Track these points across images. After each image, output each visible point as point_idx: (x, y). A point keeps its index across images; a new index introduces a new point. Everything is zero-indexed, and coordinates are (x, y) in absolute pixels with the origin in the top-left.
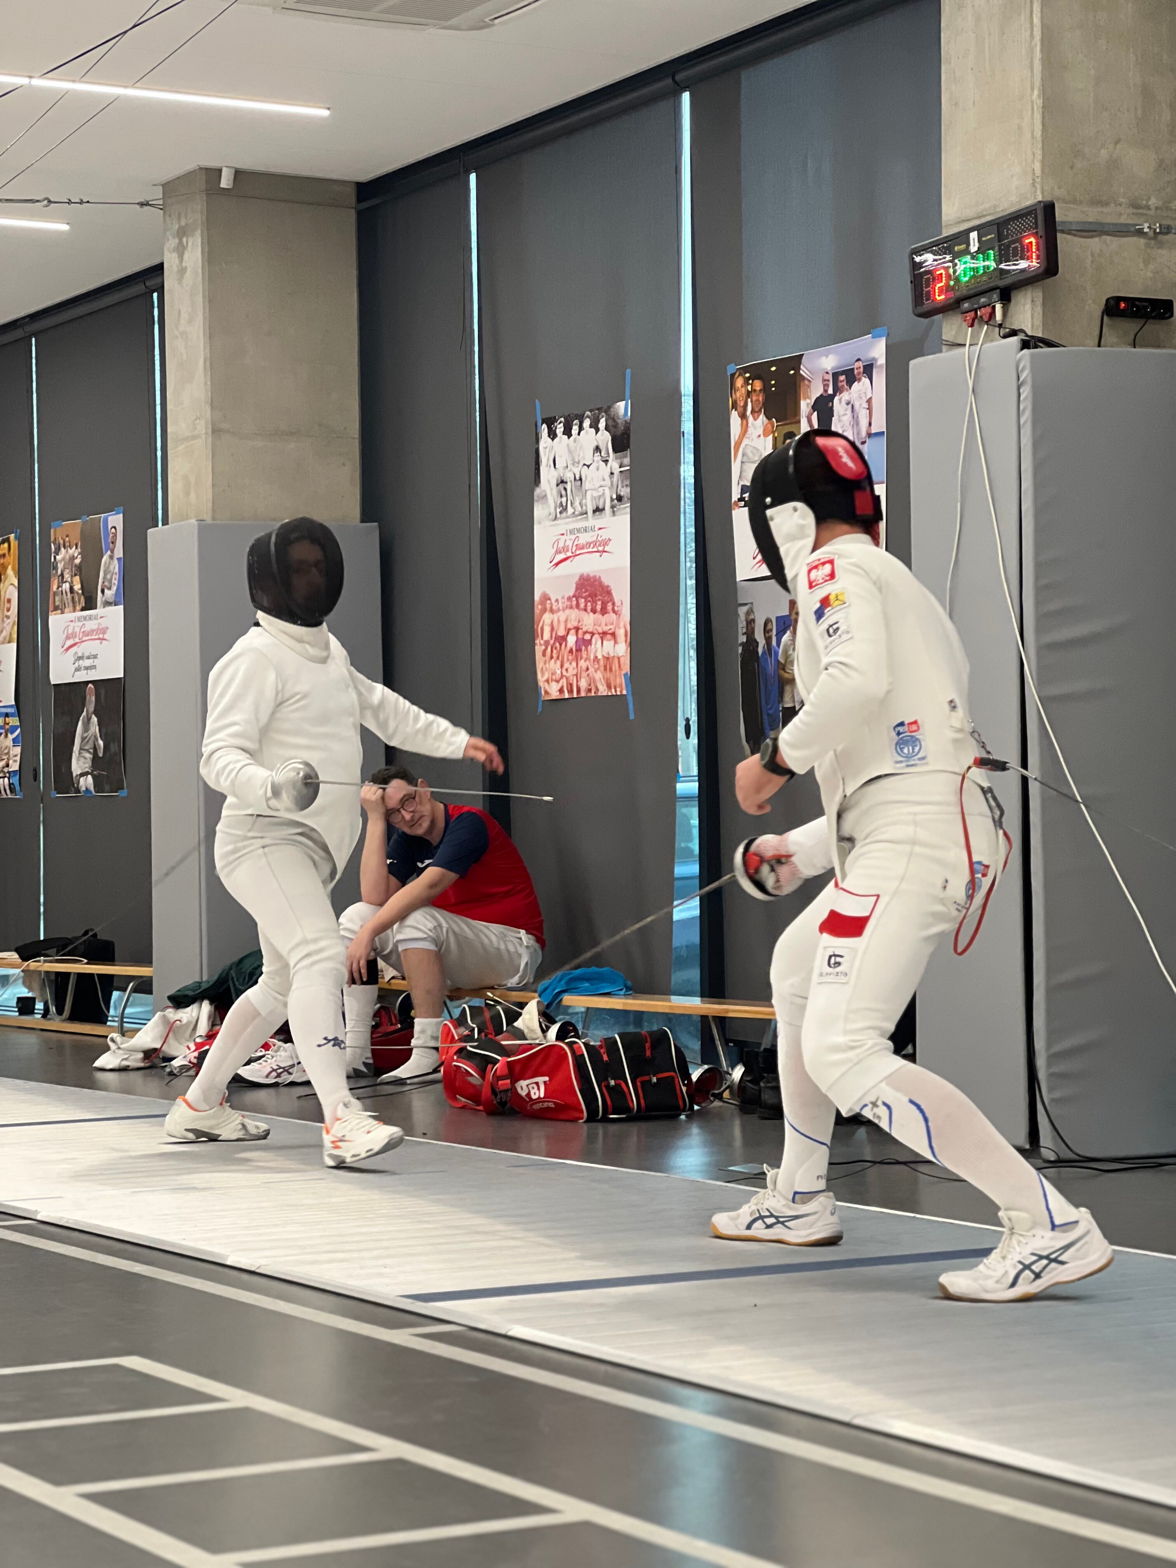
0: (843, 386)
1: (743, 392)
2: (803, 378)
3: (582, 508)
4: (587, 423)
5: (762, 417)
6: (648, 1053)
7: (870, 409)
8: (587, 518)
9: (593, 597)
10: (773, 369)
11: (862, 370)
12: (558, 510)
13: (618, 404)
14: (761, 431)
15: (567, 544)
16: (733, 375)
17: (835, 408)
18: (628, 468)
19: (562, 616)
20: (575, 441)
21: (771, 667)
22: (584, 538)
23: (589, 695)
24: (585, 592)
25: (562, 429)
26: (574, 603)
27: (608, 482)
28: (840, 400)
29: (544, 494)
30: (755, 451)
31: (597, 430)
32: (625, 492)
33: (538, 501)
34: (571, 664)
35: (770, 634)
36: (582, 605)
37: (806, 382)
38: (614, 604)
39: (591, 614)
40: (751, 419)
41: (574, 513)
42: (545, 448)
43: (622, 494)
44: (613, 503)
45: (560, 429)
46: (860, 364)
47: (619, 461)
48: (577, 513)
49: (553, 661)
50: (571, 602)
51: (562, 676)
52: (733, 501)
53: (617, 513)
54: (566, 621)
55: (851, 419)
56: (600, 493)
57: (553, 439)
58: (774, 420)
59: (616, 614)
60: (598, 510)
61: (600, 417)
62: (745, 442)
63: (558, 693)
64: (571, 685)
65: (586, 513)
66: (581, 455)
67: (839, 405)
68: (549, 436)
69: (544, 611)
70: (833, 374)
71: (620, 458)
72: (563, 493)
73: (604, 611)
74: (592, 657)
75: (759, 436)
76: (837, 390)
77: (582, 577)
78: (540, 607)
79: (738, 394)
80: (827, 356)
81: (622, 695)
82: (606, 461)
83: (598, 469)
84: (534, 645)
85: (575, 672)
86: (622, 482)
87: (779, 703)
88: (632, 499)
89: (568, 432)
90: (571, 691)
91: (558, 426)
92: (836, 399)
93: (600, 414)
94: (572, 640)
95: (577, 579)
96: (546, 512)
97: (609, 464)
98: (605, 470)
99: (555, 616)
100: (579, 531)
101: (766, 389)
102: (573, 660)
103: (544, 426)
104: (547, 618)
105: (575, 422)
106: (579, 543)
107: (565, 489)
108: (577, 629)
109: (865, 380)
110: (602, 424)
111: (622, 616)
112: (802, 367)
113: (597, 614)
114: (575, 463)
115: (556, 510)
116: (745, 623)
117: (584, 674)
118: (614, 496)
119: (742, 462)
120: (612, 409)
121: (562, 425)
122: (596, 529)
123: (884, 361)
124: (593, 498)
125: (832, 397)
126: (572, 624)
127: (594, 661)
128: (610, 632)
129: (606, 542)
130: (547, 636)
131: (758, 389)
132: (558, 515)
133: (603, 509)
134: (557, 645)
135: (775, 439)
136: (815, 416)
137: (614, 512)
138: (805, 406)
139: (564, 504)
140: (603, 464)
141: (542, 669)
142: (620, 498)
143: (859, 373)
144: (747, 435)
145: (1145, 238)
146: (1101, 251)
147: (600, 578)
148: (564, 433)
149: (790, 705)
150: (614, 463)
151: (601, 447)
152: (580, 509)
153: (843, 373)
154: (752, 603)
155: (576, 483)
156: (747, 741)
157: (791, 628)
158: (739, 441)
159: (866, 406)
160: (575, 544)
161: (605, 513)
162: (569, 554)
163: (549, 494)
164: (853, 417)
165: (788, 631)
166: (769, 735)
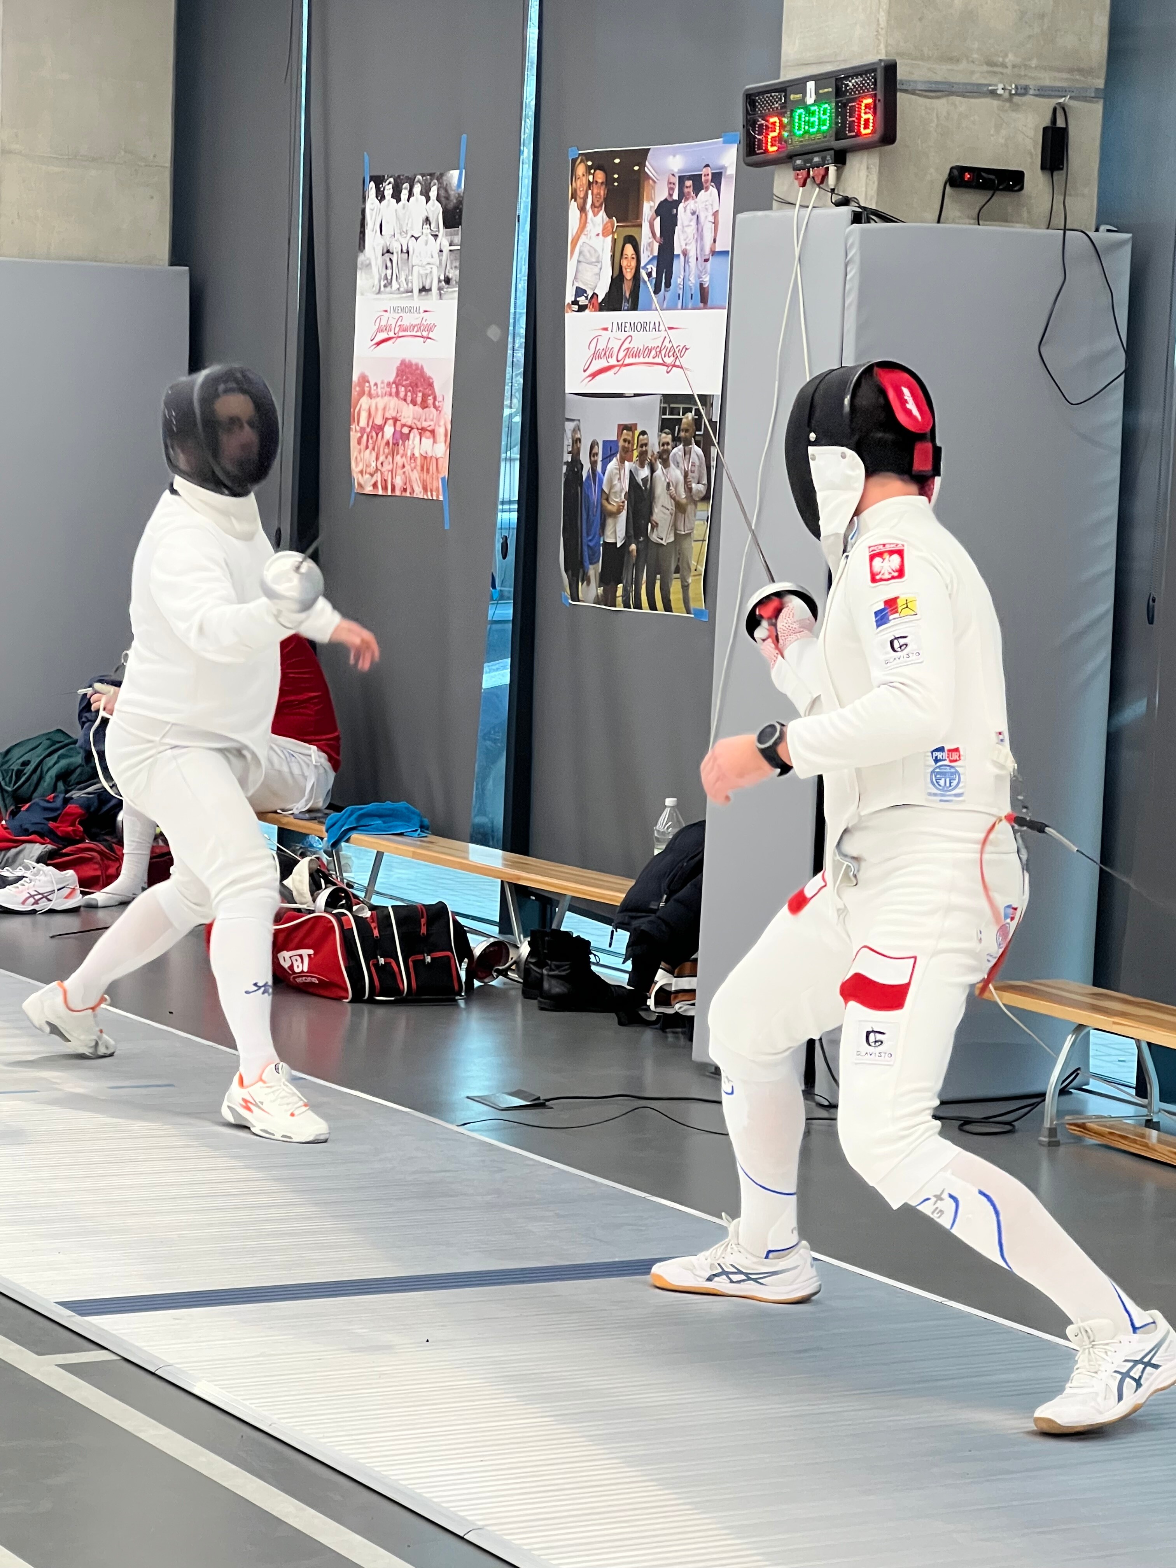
0: (689, 192)
1: (584, 182)
2: (649, 177)
3: (407, 284)
4: (417, 189)
5: (602, 213)
6: (424, 930)
7: (715, 223)
8: (412, 296)
9: (414, 387)
10: (617, 161)
11: (710, 177)
12: (383, 283)
13: (452, 172)
14: (600, 230)
15: (389, 323)
16: (574, 161)
17: (679, 216)
18: (459, 248)
19: (381, 402)
20: (404, 206)
21: (594, 496)
22: (409, 320)
23: (404, 494)
24: (406, 380)
25: (391, 191)
26: (394, 390)
27: (436, 260)
28: (685, 208)
29: (368, 262)
30: (593, 252)
31: (428, 199)
32: (454, 274)
33: (361, 269)
34: (386, 457)
35: (596, 458)
36: (402, 394)
37: (651, 181)
38: (435, 399)
39: (411, 406)
40: (590, 214)
41: (399, 289)
42: (373, 210)
43: (450, 276)
44: (440, 284)
47: (449, 238)
48: (402, 289)
49: (368, 451)
50: (391, 388)
51: (377, 469)
52: (566, 304)
53: (444, 297)
54: (384, 409)
55: (695, 231)
56: (428, 272)
57: (380, 201)
58: (614, 218)
59: (437, 410)
60: (423, 290)
61: (432, 184)
62: (583, 239)
63: (371, 488)
64: (386, 481)
65: (412, 292)
66: (409, 225)
67: (683, 213)
68: (377, 197)
69: (362, 394)
70: (680, 177)
71: (451, 235)
72: (389, 264)
73: (424, 405)
74: (409, 454)
75: (598, 235)
76: (683, 196)
78: (358, 389)
79: (579, 183)
80: (674, 156)
81: (438, 500)
82: (436, 236)
83: (426, 244)
84: (349, 430)
85: (390, 467)
86: (451, 263)
87: (600, 536)
88: (460, 284)
89: (397, 196)
90: (385, 488)
91: (387, 187)
92: (681, 207)
93: (431, 180)
94: (389, 431)
95: (398, 363)
96: (370, 283)
97: (439, 240)
98: (434, 246)
99: (374, 401)
100: (403, 309)
101: (608, 182)
102: (389, 454)
103: (372, 184)
104: (364, 402)
105: (405, 186)
106: (402, 323)
107: (391, 260)
108: (395, 420)
109: (713, 190)
110: (433, 193)
111: (443, 414)
112: (647, 163)
114: (404, 233)
115: (380, 282)
116: (570, 441)
117: (400, 472)
118: (442, 278)
119: (579, 262)
120: (445, 178)
121: (391, 186)
122: (421, 311)
123: (734, 172)
124: (419, 274)
125: (678, 202)
126: (390, 414)
127: (411, 459)
128: (429, 428)
129: (430, 328)
130: (363, 422)
131: (600, 181)
132: (382, 288)
133: (430, 290)
134: (374, 434)
135: (614, 241)
136: (657, 222)
137: (440, 294)
138: (648, 209)
139: (389, 278)
140: (432, 238)
141: (356, 458)
142: (448, 281)
143: (707, 181)
144: (585, 232)
145: (999, 100)
146: (948, 114)
147: (422, 367)
148: (393, 197)
149: (612, 541)
150: (444, 240)
151: (431, 219)
152: (405, 286)
153: (690, 178)
154: (579, 420)
155: (403, 254)
156: (566, 571)
157: (618, 455)
158: (576, 237)
159: (712, 219)
160: (398, 324)
161: (431, 295)
162: (391, 334)
163: (373, 263)
164: (698, 229)
165: (615, 459)
166: (588, 569)
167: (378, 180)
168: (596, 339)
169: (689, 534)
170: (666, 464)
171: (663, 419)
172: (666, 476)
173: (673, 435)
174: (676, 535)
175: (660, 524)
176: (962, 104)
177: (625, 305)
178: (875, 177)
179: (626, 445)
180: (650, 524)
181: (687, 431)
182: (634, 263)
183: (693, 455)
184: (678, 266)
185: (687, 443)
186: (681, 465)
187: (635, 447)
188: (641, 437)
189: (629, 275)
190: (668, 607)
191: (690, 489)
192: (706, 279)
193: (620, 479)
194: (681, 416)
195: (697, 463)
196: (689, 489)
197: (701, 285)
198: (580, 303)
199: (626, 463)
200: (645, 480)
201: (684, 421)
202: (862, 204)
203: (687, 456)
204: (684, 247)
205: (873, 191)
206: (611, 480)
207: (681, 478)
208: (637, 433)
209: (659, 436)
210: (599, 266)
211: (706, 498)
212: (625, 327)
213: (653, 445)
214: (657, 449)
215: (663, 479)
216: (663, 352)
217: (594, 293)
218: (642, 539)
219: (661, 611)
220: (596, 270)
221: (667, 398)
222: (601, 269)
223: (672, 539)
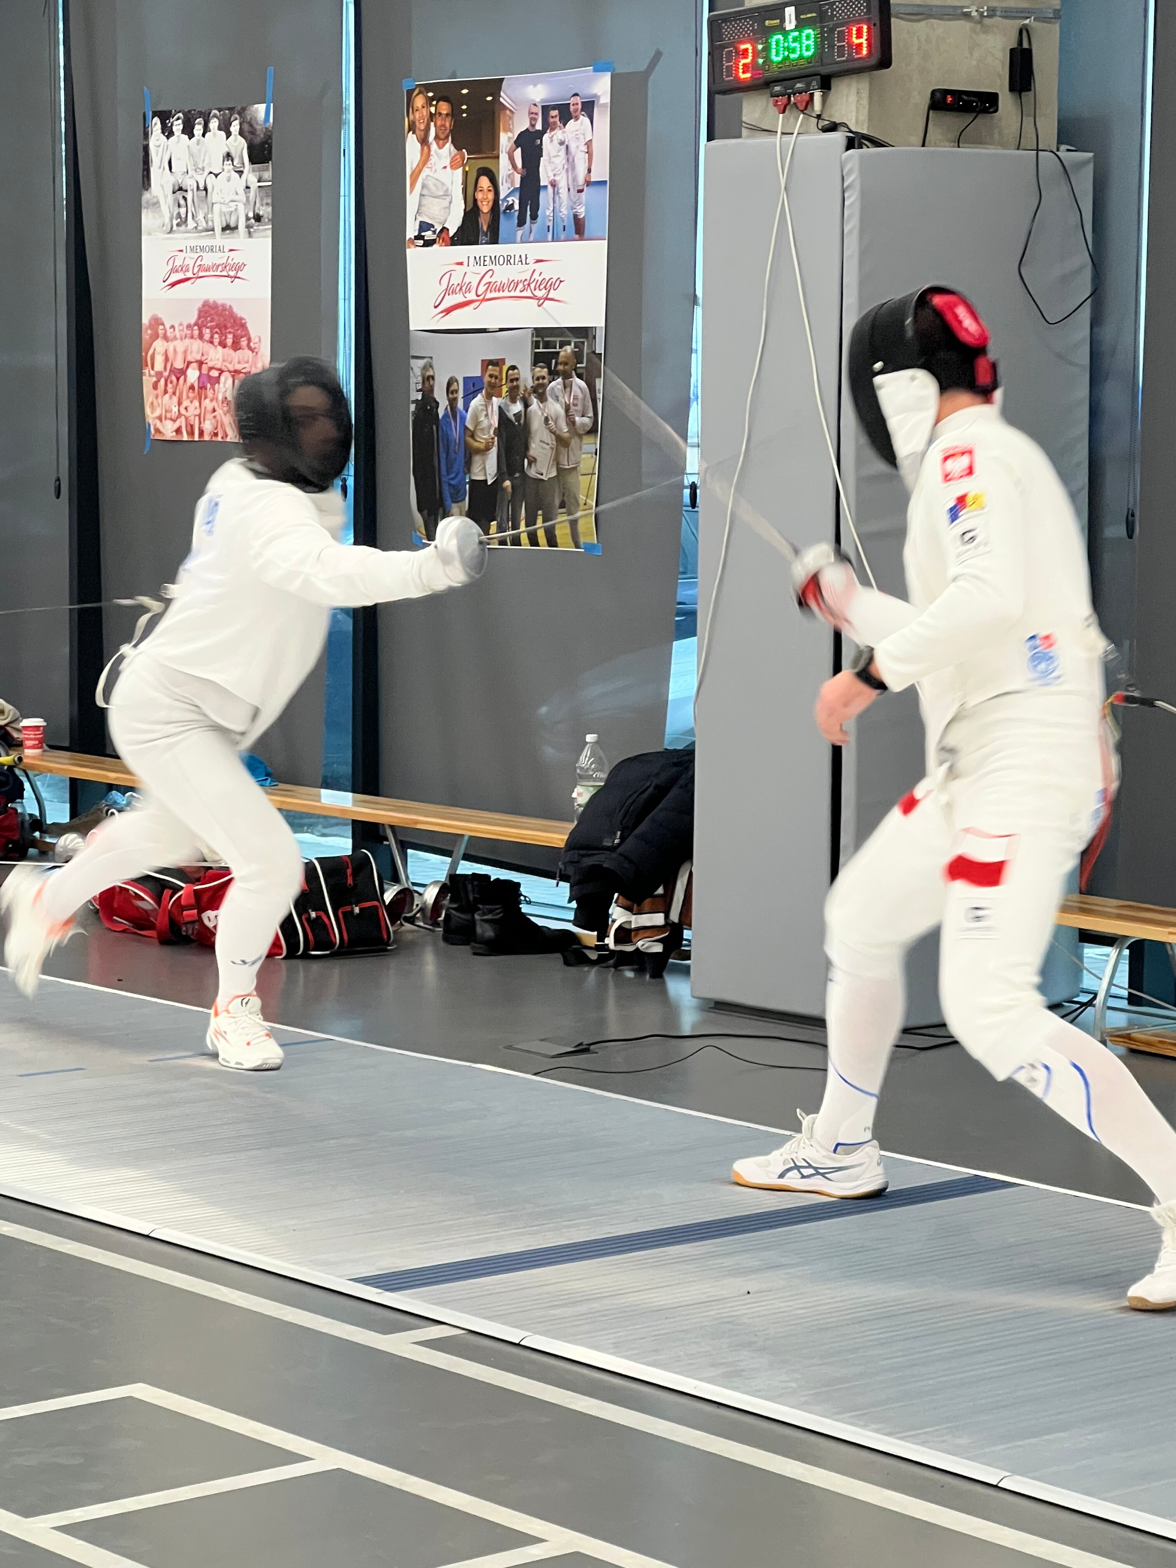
0: (555, 123)
1: (425, 114)
2: (505, 108)
3: (207, 223)
4: (214, 124)
5: (449, 146)
6: (350, 881)
7: (589, 153)
8: (214, 235)
9: (222, 328)
10: (465, 91)
11: (580, 106)
12: (175, 222)
13: (256, 106)
14: (447, 162)
15: (186, 263)
16: (410, 93)
17: (544, 147)
18: (270, 183)
19: (180, 346)
20: (198, 143)
21: (456, 433)
22: (209, 259)
23: (214, 439)
24: (211, 322)
25: (181, 127)
26: (196, 332)
27: (242, 197)
28: (551, 139)
29: (155, 200)
30: (439, 184)
31: (229, 134)
32: (266, 211)
33: (147, 208)
34: (191, 402)
35: (455, 395)
36: (207, 336)
37: (508, 112)
38: (249, 340)
39: (219, 348)
40: (434, 146)
41: (196, 228)
42: (159, 146)
43: (261, 213)
44: (249, 222)
45: (178, 126)
46: (578, 100)
47: (257, 174)
48: (199, 228)
49: (167, 396)
50: (192, 330)
51: (180, 415)
52: (407, 238)
53: (255, 235)
54: (185, 352)
55: (564, 161)
56: (232, 209)
57: (168, 137)
58: (464, 150)
59: (253, 352)
60: (227, 228)
61: (232, 119)
62: (426, 172)
63: (174, 434)
64: (192, 426)
65: (213, 230)
66: (207, 161)
67: (549, 143)
68: (163, 133)
69: (155, 337)
70: (543, 107)
72: (182, 202)
73: (236, 346)
74: (220, 397)
75: (445, 167)
76: (547, 126)
77: (206, 304)
78: (149, 332)
79: (417, 115)
80: (535, 85)
82: (240, 173)
83: (229, 180)
84: (141, 375)
85: (197, 412)
86: (262, 200)
87: (465, 474)
88: (273, 221)
89: (188, 131)
90: (191, 433)
91: (175, 123)
92: (546, 137)
93: (231, 115)
94: (193, 375)
95: (199, 304)
96: (159, 222)
97: (244, 176)
98: (239, 183)
99: (171, 346)
100: (202, 249)
101: (455, 113)
102: (194, 398)
103: (156, 120)
104: (159, 346)
105: (198, 120)
106: (202, 263)
107: (185, 199)
108: (200, 363)
109: (584, 119)
110: (235, 127)
111: (259, 354)
112: (502, 94)
113: (227, 349)
114: (199, 169)
115: (171, 220)
116: (420, 379)
117: (209, 416)
118: (251, 215)
119: (422, 195)
120: (247, 112)
121: (180, 121)
122: (226, 250)
123: (609, 101)
124: (222, 213)
125: (541, 133)
126: (194, 356)
127: (223, 403)
128: (244, 371)
129: (239, 267)
130: (159, 365)
131: (445, 112)
132: (175, 228)
133: (236, 228)
134: (174, 378)
135: (466, 174)
136: (518, 153)
137: (250, 233)
138: (506, 140)
139: (183, 216)
140: (237, 175)
141: (152, 403)
142: (258, 218)
143: (576, 111)
144: (429, 165)
145: (971, 22)
146: (928, 36)
147: (230, 307)
148: (183, 132)
149: (481, 478)
150: (251, 176)
151: (233, 154)
152: (204, 224)
153: (554, 107)
154: (431, 358)
155: (199, 192)
156: (420, 510)
157: (484, 391)
158: (418, 170)
159: (585, 149)
160: (197, 264)
161: (238, 232)
162: (189, 275)
163: (162, 202)
164: (568, 160)
165: (479, 396)
166: (450, 507)
167: (165, 116)
168: (448, 275)
169: (574, 469)
170: (542, 398)
171: (536, 353)
172: (543, 410)
173: (549, 368)
174: (559, 470)
175: (539, 459)
176: (940, 27)
177: (482, 238)
178: (865, 102)
179: (493, 380)
180: (526, 461)
181: (566, 364)
182: (491, 196)
183: (574, 388)
184: (545, 198)
185: (566, 376)
186: (560, 398)
187: (504, 382)
188: (510, 372)
189: (485, 208)
190: (552, 541)
191: (574, 423)
192: (581, 211)
193: (487, 415)
194: (558, 350)
195: (580, 396)
196: (571, 423)
197: (575, 216)
198: (426, 238)
199: (494, 399)
200: (517, 416)
201: (562, 354)
202: (854, 130)
203: (568, 389)
204: (552, 178)
205: (864, 115)
206: (476, 417)
207: (562, 412)
208: (505, 368)
209: (532, 370)
210: (448, 199)
211: (593, 431)
212: (485, 261)
213: (526, 380)
214: (530, 383)
215: (540, 413)
216: (532, 286)
217: (444, 228)
218: (517, 475)
219: (544, 546)
220: (446, 203)
221: (539, 332)
222: (450, 202)
223: (554, 474)
